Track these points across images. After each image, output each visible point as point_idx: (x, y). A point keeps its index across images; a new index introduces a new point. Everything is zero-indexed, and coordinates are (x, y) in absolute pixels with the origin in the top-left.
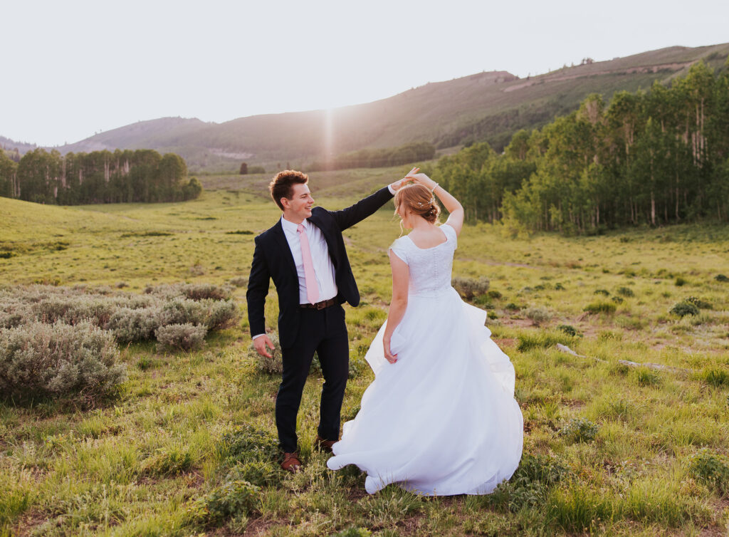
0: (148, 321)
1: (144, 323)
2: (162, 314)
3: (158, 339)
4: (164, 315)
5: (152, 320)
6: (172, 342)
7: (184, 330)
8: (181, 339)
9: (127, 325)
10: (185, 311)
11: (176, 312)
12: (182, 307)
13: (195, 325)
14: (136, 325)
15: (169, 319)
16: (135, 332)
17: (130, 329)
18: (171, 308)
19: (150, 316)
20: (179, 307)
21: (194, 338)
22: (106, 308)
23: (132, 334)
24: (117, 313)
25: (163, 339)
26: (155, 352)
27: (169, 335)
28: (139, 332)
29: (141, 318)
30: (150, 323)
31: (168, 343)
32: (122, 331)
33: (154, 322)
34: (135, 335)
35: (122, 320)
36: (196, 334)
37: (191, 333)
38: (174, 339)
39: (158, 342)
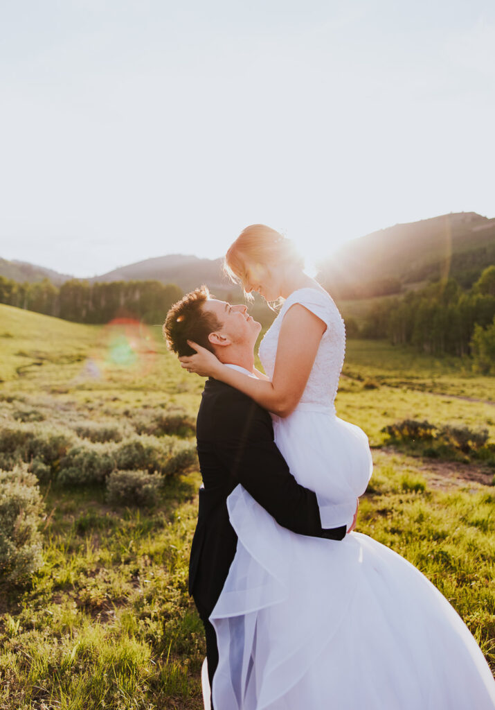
0: (103, 461)
1: (99, 464)
2: (118, 455)
3: (108, 488)
4: (121, 455)
5: (108, 461)
6: (122, 493)
7: (137, 479)
8: (133, 489)
9: (82, 464)
10: (143, 453)
11: (135, 452)
12: (142, 446)
13: (151, 472)
14: (90, 464)
15: (125, 460)
16: (88, 473)
17: (83, 469)
18: (129, 446)
19: (106, 455)
20: (138, 446)
21: (147, 491)
22: (66, 439)
23: (85, 476)
24: (75, 446)
25: (113, 488)
26: (104, 504)
27: (121, 484)
28: (93, 473)
29: (96, 457)
30: (104, 465)
31: (118, 494)
32: (74, 471)
33: (109, 463)
34: (88, 477)
35: (76, 457)
36: (150, 486)
37: (146, 483)
38: (125, 490)
39: (108, 492)
